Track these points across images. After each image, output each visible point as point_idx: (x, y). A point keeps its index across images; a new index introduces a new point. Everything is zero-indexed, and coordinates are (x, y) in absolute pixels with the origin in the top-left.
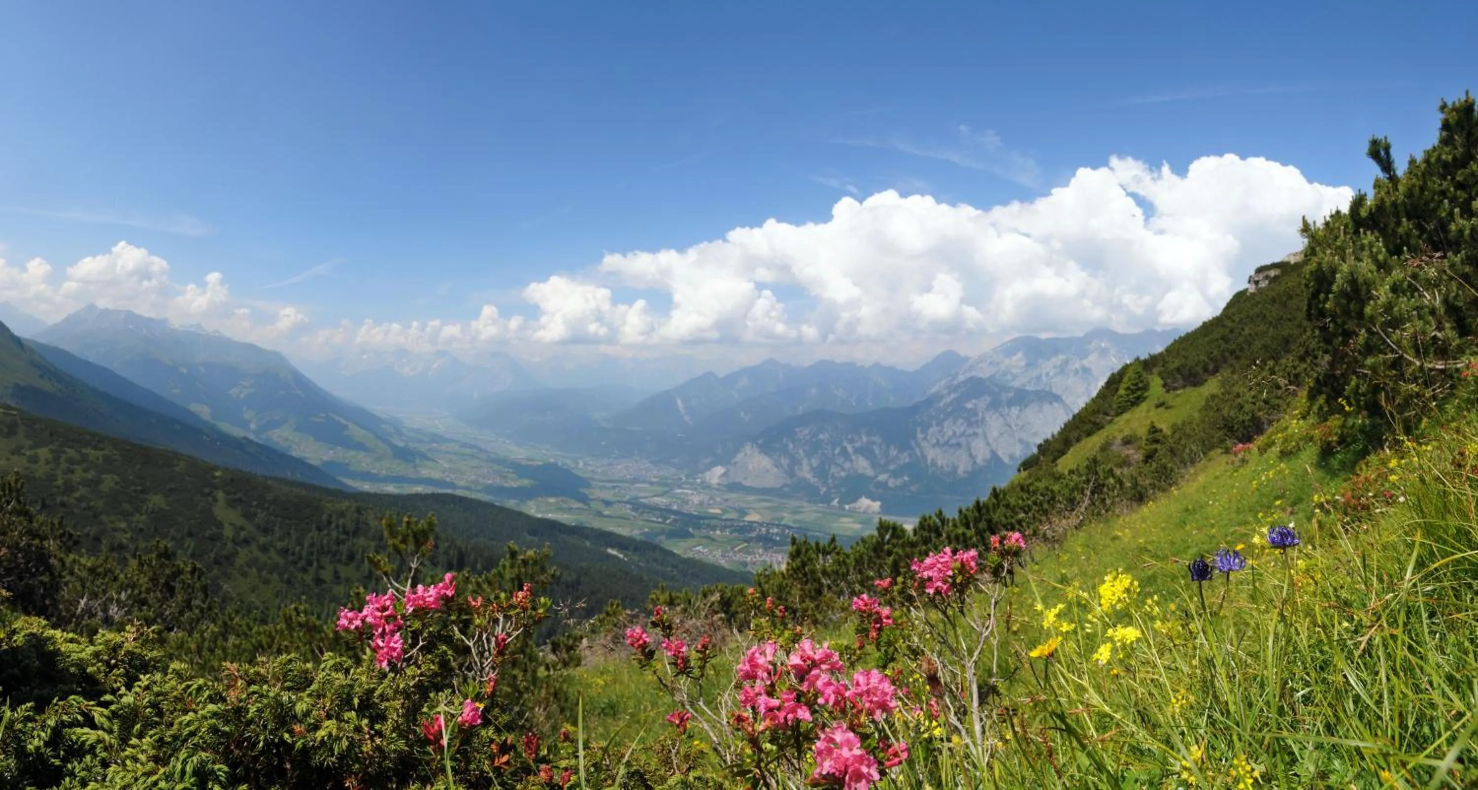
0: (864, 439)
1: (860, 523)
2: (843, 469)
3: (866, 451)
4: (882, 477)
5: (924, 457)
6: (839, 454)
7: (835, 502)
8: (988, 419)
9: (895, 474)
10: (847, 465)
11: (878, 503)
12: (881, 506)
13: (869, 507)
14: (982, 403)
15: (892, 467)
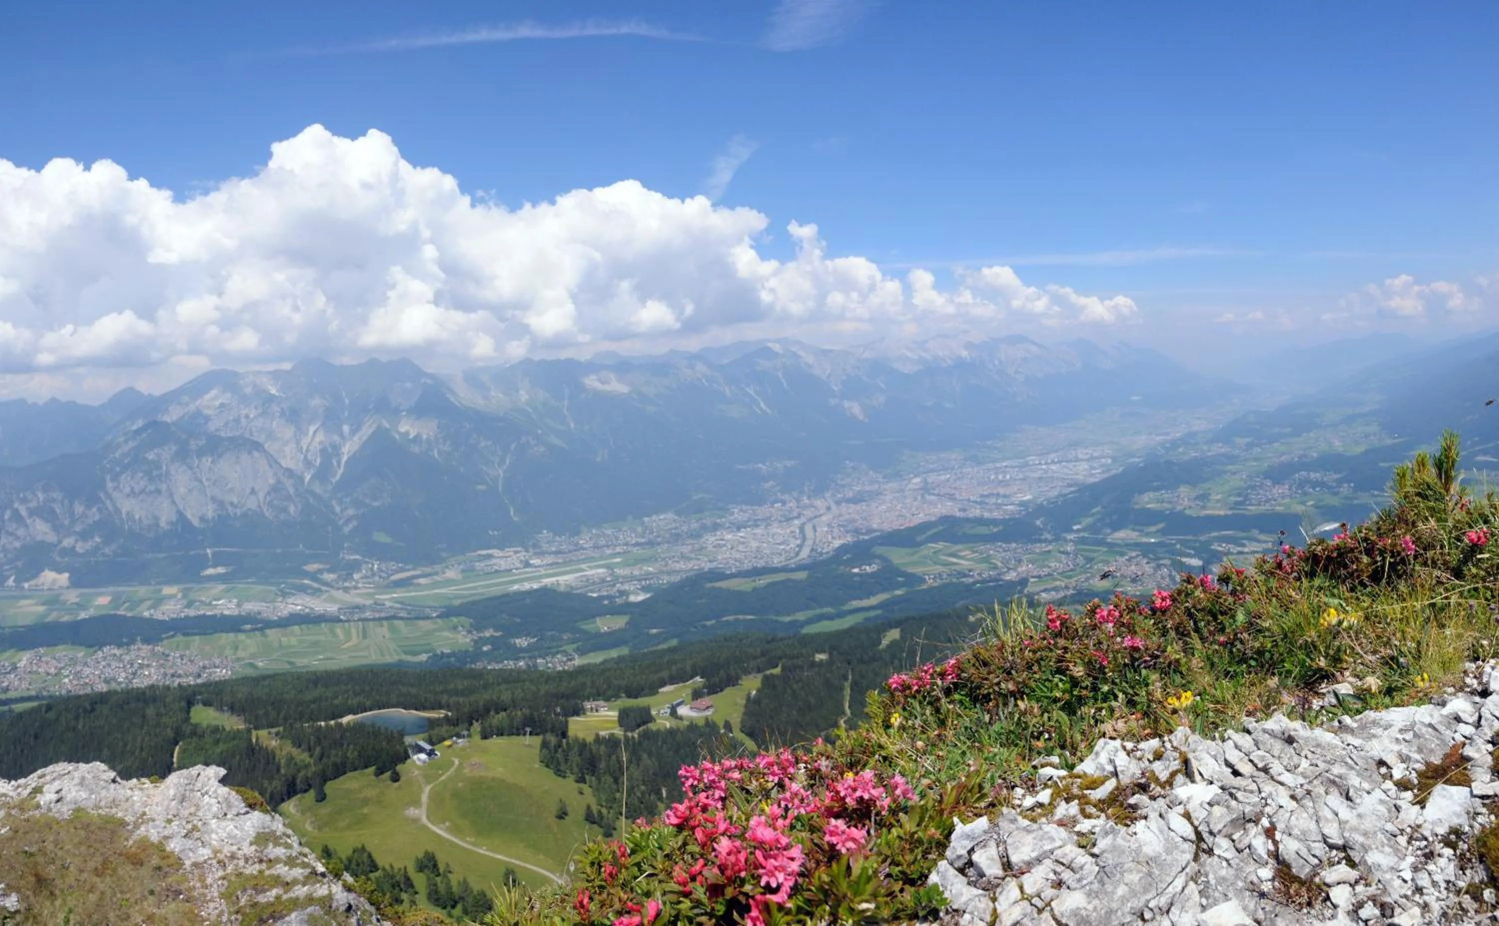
0: (41, 496)
1: (43, 604)
2: (18, 538)
3: (45, 513)
4: (68, 542)
5: (118, 511)
6: (10, 519)
7: (11, 582)
8: (173, 472)
9: (84, 536)
10: (21, 532)
11: (66, 575)
12: (69, 578)
13: (54, 581)
14: (167, 452)
15: (78, 528)
